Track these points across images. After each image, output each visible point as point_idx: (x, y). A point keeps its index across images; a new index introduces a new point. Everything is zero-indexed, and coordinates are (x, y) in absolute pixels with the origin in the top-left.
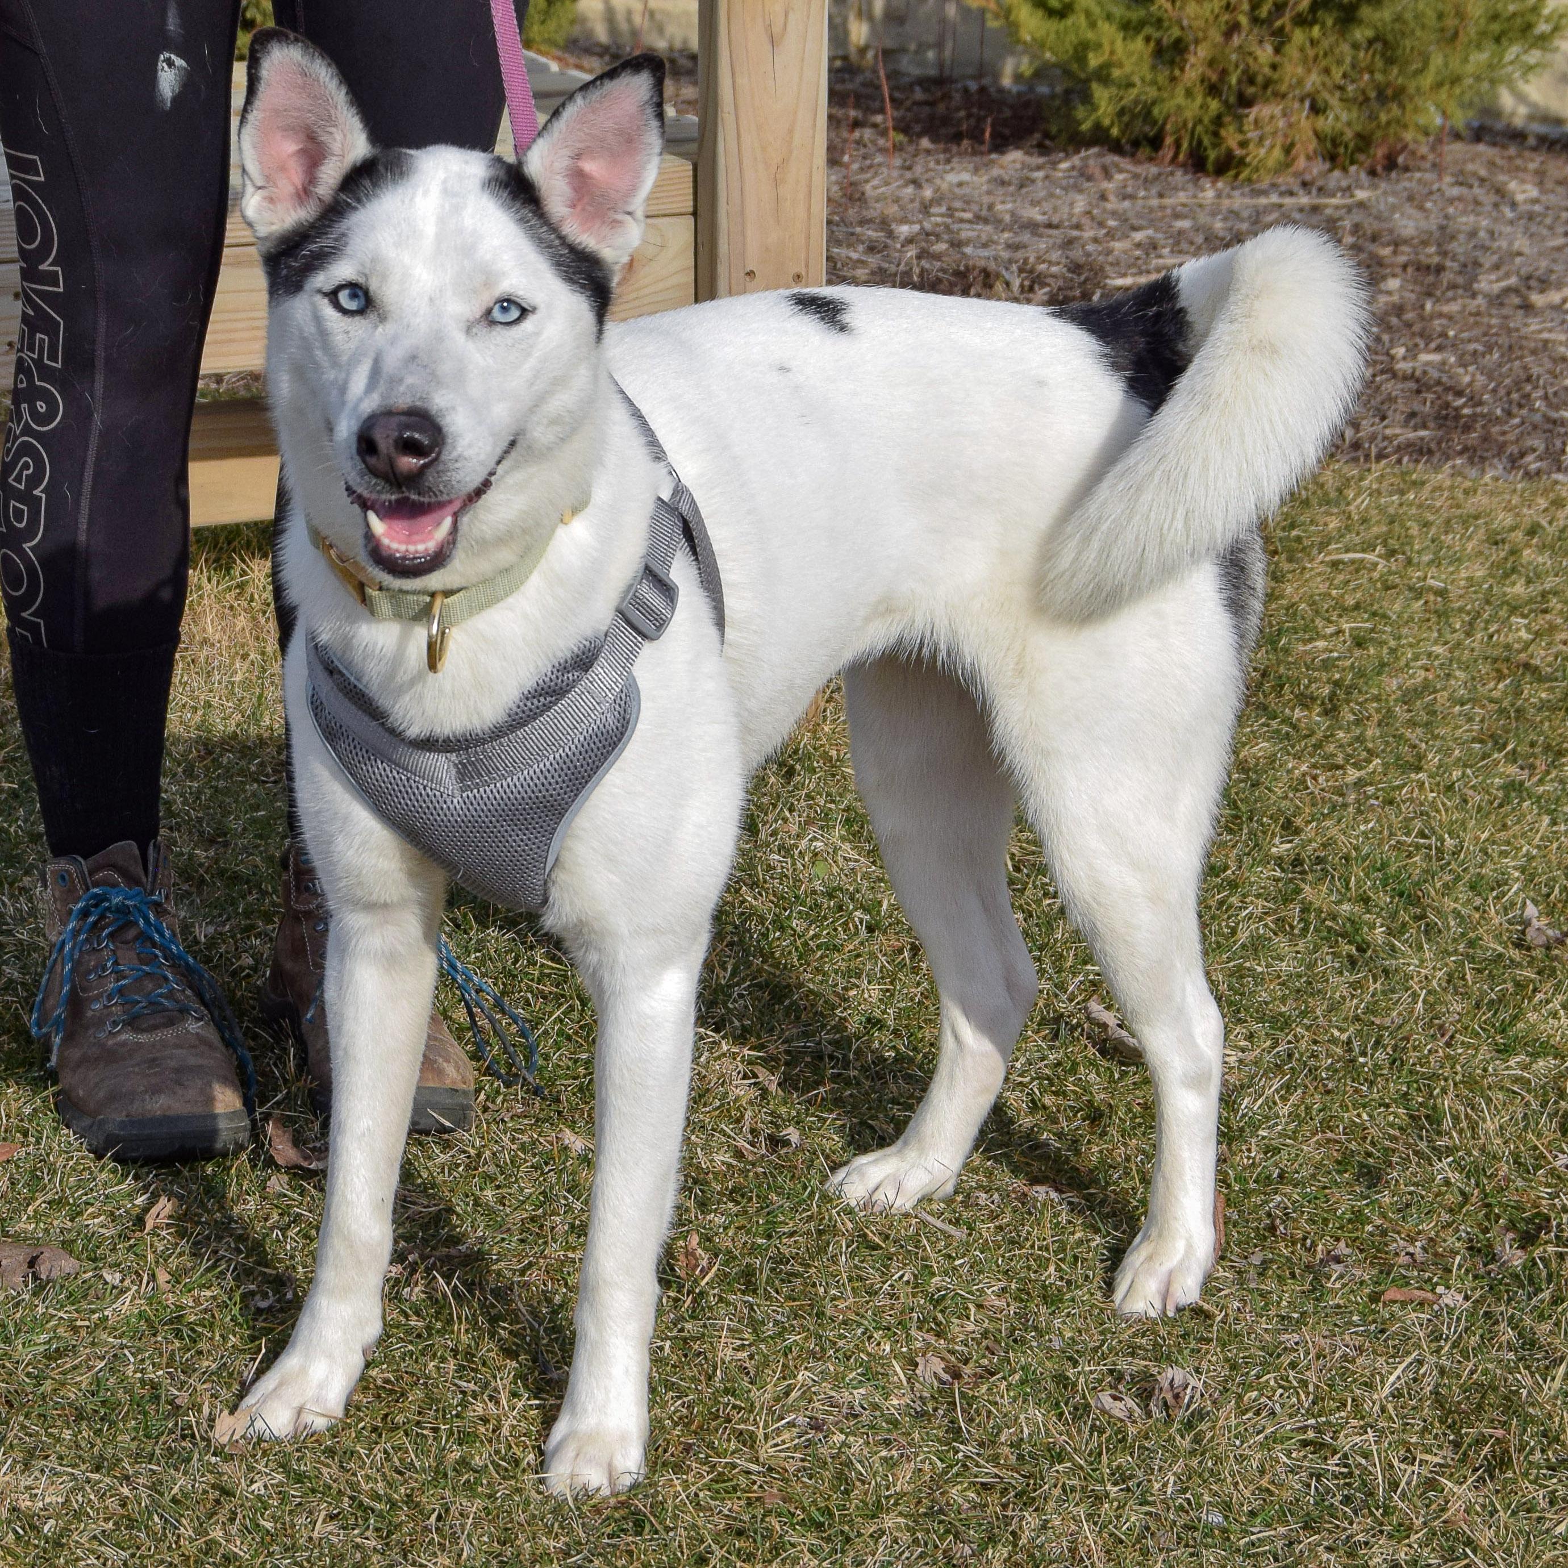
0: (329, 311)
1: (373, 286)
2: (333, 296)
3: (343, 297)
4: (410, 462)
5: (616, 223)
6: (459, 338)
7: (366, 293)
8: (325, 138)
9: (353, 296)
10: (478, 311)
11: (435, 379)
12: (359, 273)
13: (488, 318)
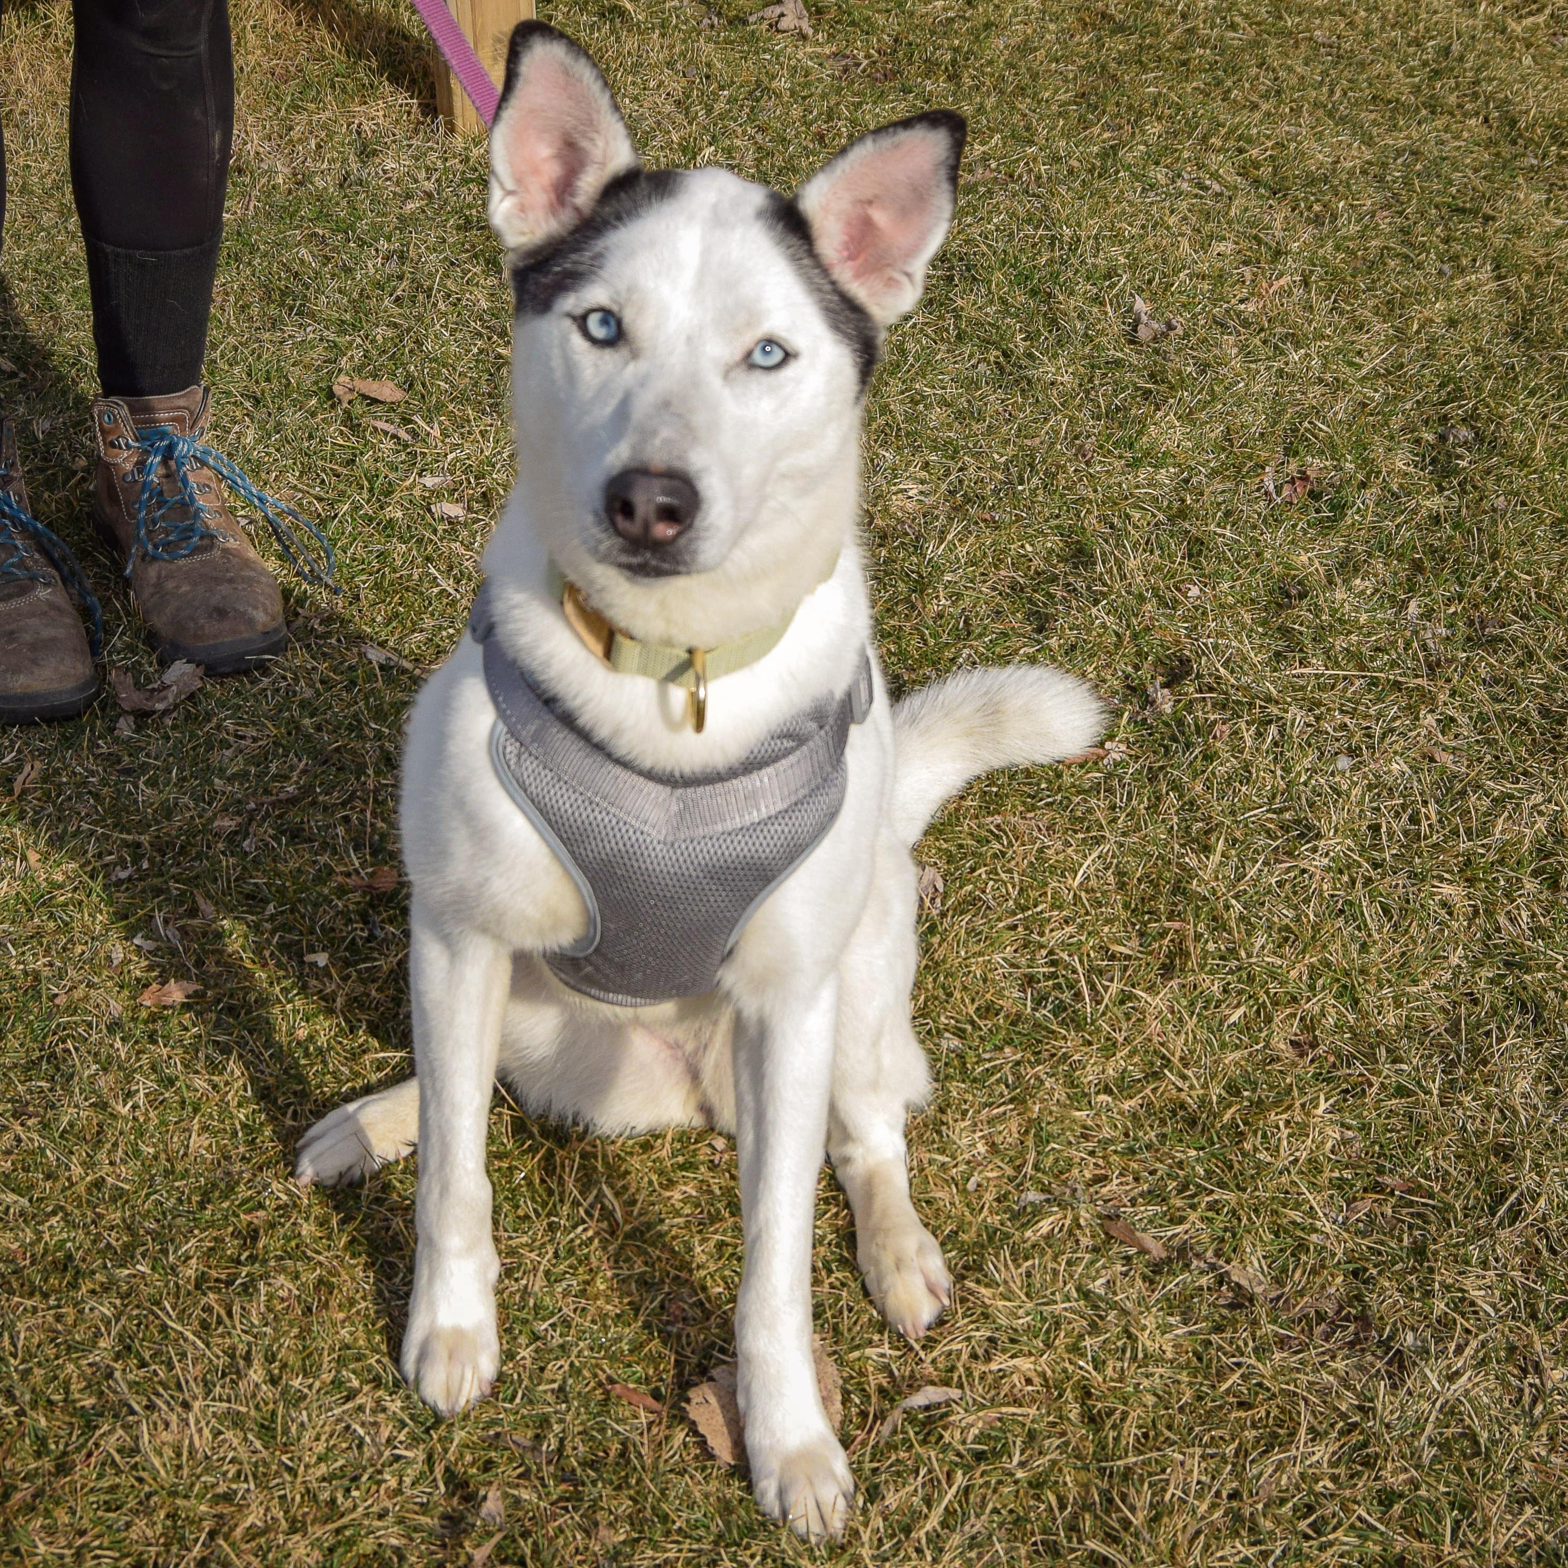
0: (577, 341)
1: (628, 317)
2: (581, 321)
3: (593, 323)
4: (664, 531)
5: (891, 283)
6: (715, 381)
7: (619, 323)
8: (584, 144)
9: (604, 322)
10: (738, 355)
11: (689, 431)
12: (613, 301)
13: (748, 362)
